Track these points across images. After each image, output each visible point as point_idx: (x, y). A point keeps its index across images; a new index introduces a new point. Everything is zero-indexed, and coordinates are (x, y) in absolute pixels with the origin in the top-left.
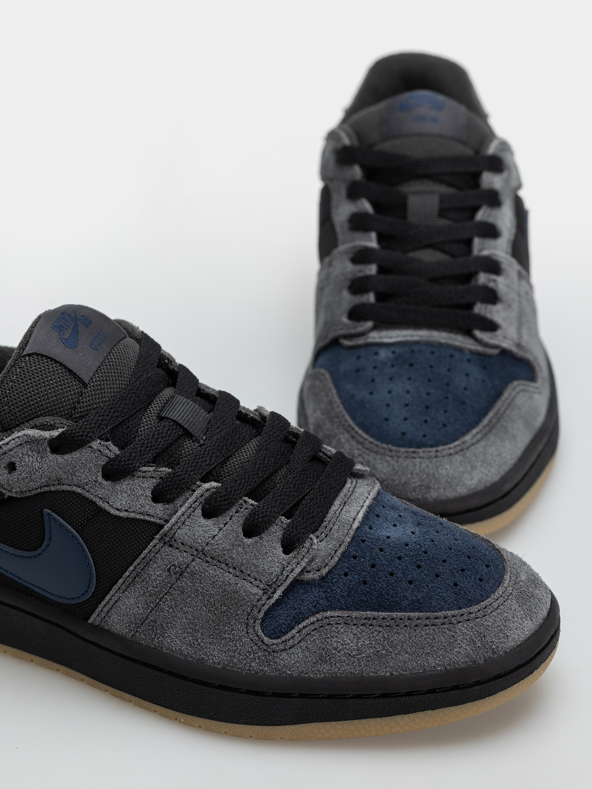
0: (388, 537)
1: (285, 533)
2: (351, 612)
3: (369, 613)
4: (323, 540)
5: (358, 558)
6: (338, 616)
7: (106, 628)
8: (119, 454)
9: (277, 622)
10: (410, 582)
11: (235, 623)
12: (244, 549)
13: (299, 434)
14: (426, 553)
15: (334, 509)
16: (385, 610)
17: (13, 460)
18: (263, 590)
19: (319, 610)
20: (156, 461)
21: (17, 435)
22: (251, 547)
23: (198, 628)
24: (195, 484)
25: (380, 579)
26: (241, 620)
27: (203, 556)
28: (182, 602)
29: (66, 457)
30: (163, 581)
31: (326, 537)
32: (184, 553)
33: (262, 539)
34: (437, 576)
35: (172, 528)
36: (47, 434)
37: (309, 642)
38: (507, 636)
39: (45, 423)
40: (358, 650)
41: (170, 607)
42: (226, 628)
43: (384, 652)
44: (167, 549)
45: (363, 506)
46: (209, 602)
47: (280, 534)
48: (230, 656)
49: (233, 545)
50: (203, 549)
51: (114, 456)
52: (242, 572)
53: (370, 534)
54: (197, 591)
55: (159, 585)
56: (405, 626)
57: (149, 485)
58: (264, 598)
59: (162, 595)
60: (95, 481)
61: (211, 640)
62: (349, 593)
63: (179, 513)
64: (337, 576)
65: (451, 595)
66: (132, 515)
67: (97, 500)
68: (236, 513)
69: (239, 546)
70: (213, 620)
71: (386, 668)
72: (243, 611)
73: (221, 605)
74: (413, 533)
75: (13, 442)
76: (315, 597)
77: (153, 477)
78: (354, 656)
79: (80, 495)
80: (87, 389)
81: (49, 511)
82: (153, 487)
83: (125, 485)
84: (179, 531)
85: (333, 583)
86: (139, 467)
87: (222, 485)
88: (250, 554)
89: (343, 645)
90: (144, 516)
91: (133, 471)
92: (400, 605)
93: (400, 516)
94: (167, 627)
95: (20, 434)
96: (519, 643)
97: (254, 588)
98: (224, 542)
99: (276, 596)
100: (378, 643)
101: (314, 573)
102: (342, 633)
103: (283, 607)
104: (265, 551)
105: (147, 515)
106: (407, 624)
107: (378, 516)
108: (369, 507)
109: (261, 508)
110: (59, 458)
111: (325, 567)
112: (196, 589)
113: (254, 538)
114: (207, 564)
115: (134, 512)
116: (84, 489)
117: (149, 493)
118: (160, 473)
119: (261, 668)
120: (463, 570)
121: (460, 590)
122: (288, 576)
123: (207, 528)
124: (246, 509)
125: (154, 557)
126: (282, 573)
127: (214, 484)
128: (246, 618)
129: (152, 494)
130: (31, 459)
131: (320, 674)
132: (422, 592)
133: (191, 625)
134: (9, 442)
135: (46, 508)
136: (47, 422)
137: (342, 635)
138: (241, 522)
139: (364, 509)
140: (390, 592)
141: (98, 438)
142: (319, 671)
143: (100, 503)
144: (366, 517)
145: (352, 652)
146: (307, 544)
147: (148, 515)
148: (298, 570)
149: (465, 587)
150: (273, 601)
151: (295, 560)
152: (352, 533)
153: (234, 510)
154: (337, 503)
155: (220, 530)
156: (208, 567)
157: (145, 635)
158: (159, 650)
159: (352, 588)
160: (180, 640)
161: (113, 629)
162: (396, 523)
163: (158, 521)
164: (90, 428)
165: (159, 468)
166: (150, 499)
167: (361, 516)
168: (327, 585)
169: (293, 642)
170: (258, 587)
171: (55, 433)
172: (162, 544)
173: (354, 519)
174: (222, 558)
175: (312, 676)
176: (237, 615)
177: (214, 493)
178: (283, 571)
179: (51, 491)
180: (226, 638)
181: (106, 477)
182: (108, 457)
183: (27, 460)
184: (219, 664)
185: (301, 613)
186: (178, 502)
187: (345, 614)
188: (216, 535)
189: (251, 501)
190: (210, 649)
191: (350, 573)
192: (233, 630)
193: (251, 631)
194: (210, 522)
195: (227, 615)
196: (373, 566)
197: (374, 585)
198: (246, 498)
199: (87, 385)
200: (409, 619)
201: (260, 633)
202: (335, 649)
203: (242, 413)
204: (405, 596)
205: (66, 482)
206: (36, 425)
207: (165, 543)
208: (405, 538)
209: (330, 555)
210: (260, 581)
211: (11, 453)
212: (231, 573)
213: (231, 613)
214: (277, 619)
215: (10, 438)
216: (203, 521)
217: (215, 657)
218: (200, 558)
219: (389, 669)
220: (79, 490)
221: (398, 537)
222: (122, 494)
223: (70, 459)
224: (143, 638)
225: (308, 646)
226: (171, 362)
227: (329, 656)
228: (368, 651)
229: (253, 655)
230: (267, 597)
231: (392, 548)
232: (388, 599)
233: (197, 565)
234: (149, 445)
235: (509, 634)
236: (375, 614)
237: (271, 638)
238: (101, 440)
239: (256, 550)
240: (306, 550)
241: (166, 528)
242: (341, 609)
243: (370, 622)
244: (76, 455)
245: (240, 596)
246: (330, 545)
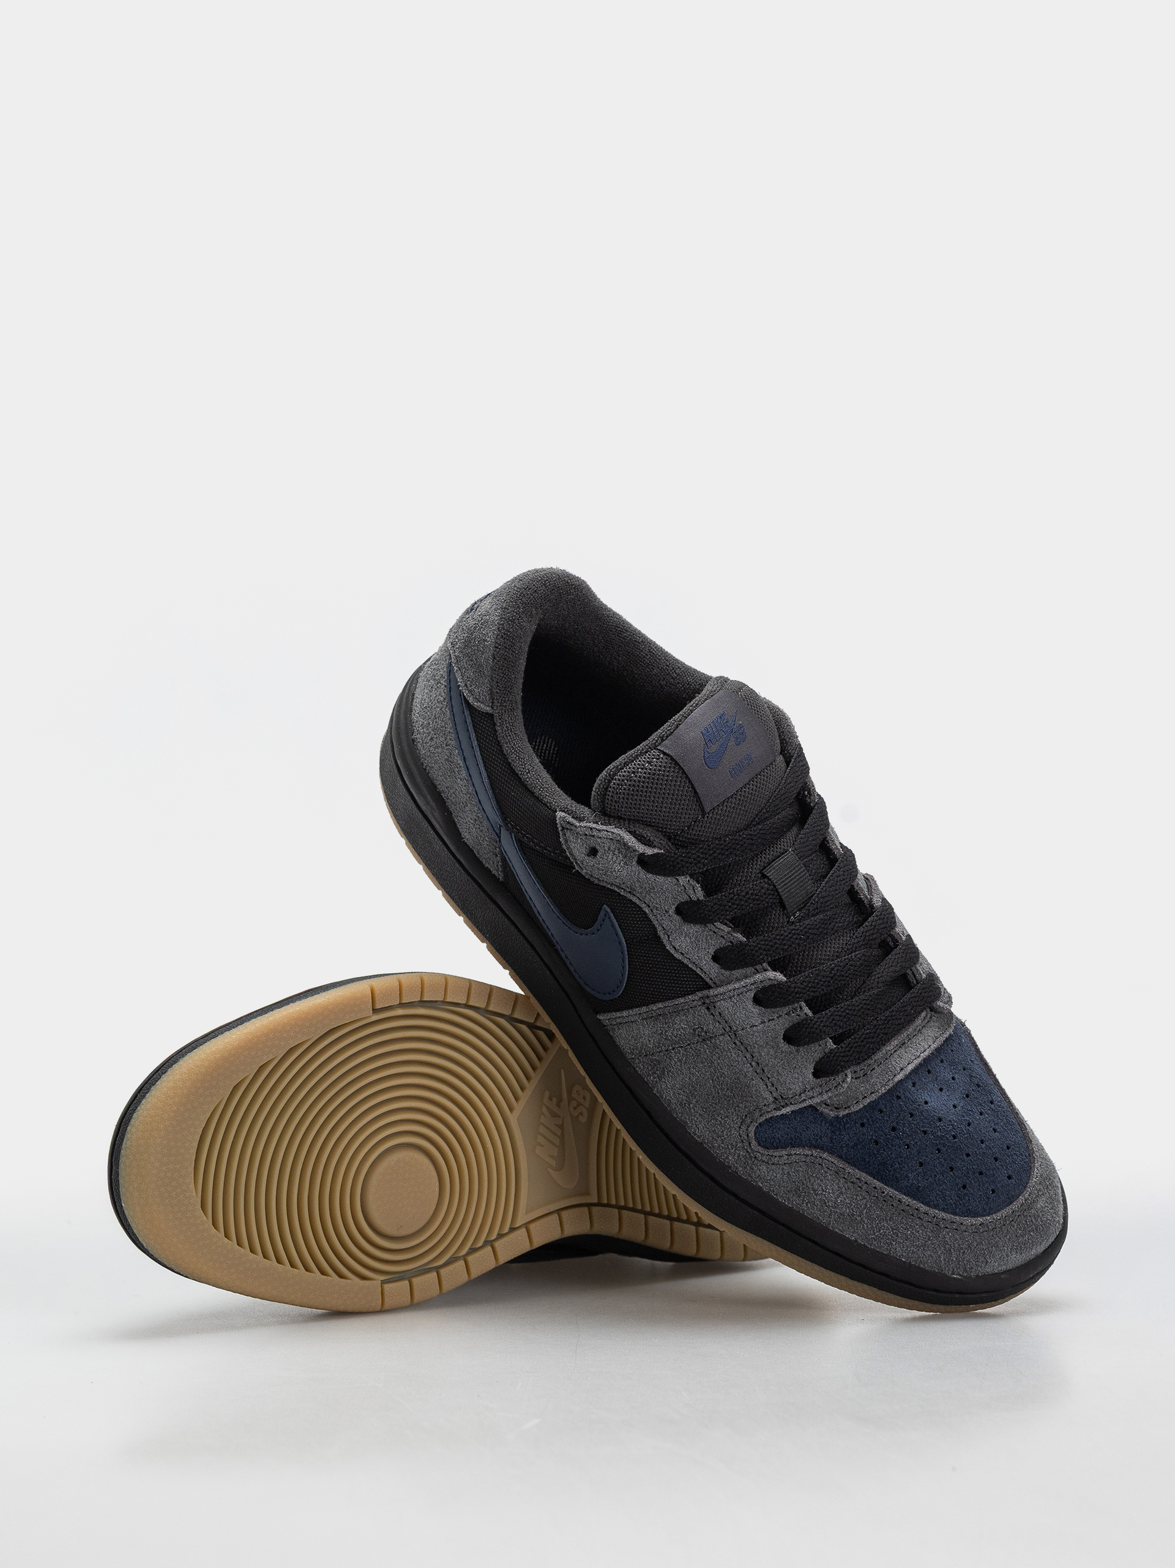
0: (926, 1103)
1: (824, 1057)
2: (847, 1165)
3: (864, 1174)
4: (859, 1078)
5: (882, 1114)
6: (832, 1162)
7: (611, 1034)
8: (702, 900)
9: (773, 1133)
10: (921, 1164)
11: (733, 1113)
12: (776, 1052)
13: (898, 942)
14: (954, 1137)
15: (888, 1048)
16: (881, 1180)
17: (598, 847)
18: (775, 1098)
19: (818, 1146)
20: (736, 923)
21: (612, 830)
22: (784, 1054)
23: (696, 1093)
24: (762, 965)
25: (892, 1146)
26: (739, 1114)
27: (733, 1037)
28: (693, 1063)
29: (650, 876)
30: (684, 1035)
31: (864, 1076)
32: (717, 1024)
33: (798, 1053)
34: (952, 1169)
35: (717, 995)
36: (641, 848)
37: (793, 1170)
38: (987, 1262)
39: (645, 836)
40: (835, 1203)
41: (680, 1061)
42: (722, 1112)
43: (859, 1218)
44: (703, 1010)
45: (919, 1057)
46: (718, 1079)
47: (818, 1056)
48: (713, 1138)
49: (767, 1043)
50: (736, 1031)
51: (696, 899)
52: (763, 1071)
53: (910, 1093)
54: (712, 1063)
55: (678, 1036)
56: (892, 1205)
57: (715, 944)
58: (772, 1106)
59: (677, 1046)
60: (666, 911)
61: (702, 1112)
62: (856, 1145)
63: (730, 987)
64: (853, 1123)
65: (954, 1196)
66: (685, 961)
67: (659, 929)
68: (786, 1014)
69: (773, 1047)
70: (714, 1096)
71: (853, 1233)
72: (745, 1107)
73: (728, 1089)
74: (955, 1106)
75: (606, 833)
76: (822, 1132)
77: (724, 937)
78: (828, 1207)
79: (645, 913)
80: (703, 818)
81: (608, 910)
82: (719, 947)
83: (693, 929)
84: (722, 1002)
85: (845, 1127)
86: (716, 922)
87: (786, 981)
88: (779, 1061)
89: (823, 1191)
90: (697, 968)
91: (708, 923)
92: (899, 1182)
93: (953, 1078)
94: (668, 1074)
95: (616, 831)
96: (996, 1271)
97: (766, 1093)
98: (760, 1036)
99: (784, 1111)
100: (857, 1208)
101: (831, 1110)
102: (828, 1180)
103: (786, 1124)
104: (794, 1065)
105: (700, 968)
106: (895, 1204)
107: (929, 1072)
108: (925, 1060)
109: (813, 1022)
110: (643, 874)
111: (846, 1108)
112: (712, 1061)
113: (792, 1047)
114: (734, 1045)
115: (689, 959)
116: (652, 911)
117: (712, 951)
118: (732, 938)
119: (736, 1165)
120: (981, 1173)
121: (965, 1194)
122: (805, 1100)
123: (751, 1014)
124: (799, 1015)
125: (688, 1009)
126: (800, 1095)
127: (780, 977)
128: (744, 1114)
129: (714, 953)
130: (615, 859)
131: (788, 1203)
132: (927, 1180)
133: (690, 1087)
134: (602, 830)
135: (607, 904)
136: (647, 835)
137: (827, 1182)
138: (787, 1026)
139: (919, 1060)
140: (895, 1165)
141: (689, 875)
142: (789, 1199)
143: (661, 933)
144: (915, 1071)
145: (828, 1202)
146: (839, 1078)
147: (702, 970)
148: (817, 1100)
149: (972, 1194)
150: (778, 1113)
151: (819, 1090)
152: (891, 1085)
153: (786, 1009)
154: (895, 1042)
155: (762, 1023)
156: (733, 1049)
157: (644, 1066)
158: (650, 1087)
159: (861, 1142)
160: (674, 1092)
161: (617, 1040)
162: (944, 1087)
163: (708, 980)
164: (687, 862)
165: (734, 932)
166: (711, 956)
167: (910, 1067)
168: (838, 1126)
169: (778, 1161)
170: (771, 1092)
171: (649, 851)
172: (700, 1003)
173: (902, 1069)
174: (751, 1048)
175: (780, 1200)
176: (738, 1107)
177: (775, 985)
178: (803, 1093)
179: (619, 894)
180: (717, 1120)
181: (679, 911)
182: (690, 897)
183: (610, 857)
184: (699, 1137)
185: (800, 1138)
186: (737, 973)
187: (841, 1164)
188: (756, 1026)
189: (807, 1010)
190: (697, 1119)
191: (867, 1125)
192: (727, 1117)
193: (744, 1128)
194: (756, 1010)
195: (729, 1100)
196: (894, 1129)
197: (884, 1150)
198: (803, 1004)
199: (706, 814)
200: (899, 1201)
201: (752, 1135)
202: (814, 1190)
203: (855, 888)
204: (907, 1176)
205: (638, 895)
206: (635, 831)
207: (704, 1003)
208: (942, 1110)
209: (857, 1098)
210: (776, 1089)
211: (599, 840)
212: (752, 1067)
213: (733, 1101)
214: (775, 1131)
215: (604, 828)
216: (750, 1005)
217: (698, 1129)
218: (729, 1036)
219: (856, 1235)
220: (647, 910)
221: (936, 1106)
222: (685, 937)
223: (652, 880)
224: (641, 1067)
225: (790, 1173)
226: (811, 795)
227: (805, 1192)
228: (844, 1210)
229: (735, 1150)
230: (775, 1107)
231: (922, 1118)
232: (890, 1171)
233: (724, 1041)
234: (737, 902)
235: (989, 1261)
236: (869, 1179)
237: (759, 1145)
238: (691, 878)
239: (787, 1060)
240: (835, 1085)
241: (712, 992)
242: (840, 1157)
243: (860, 1185)
244: (661, 879)
245: (749, 1092)
246: (862, 1089)
